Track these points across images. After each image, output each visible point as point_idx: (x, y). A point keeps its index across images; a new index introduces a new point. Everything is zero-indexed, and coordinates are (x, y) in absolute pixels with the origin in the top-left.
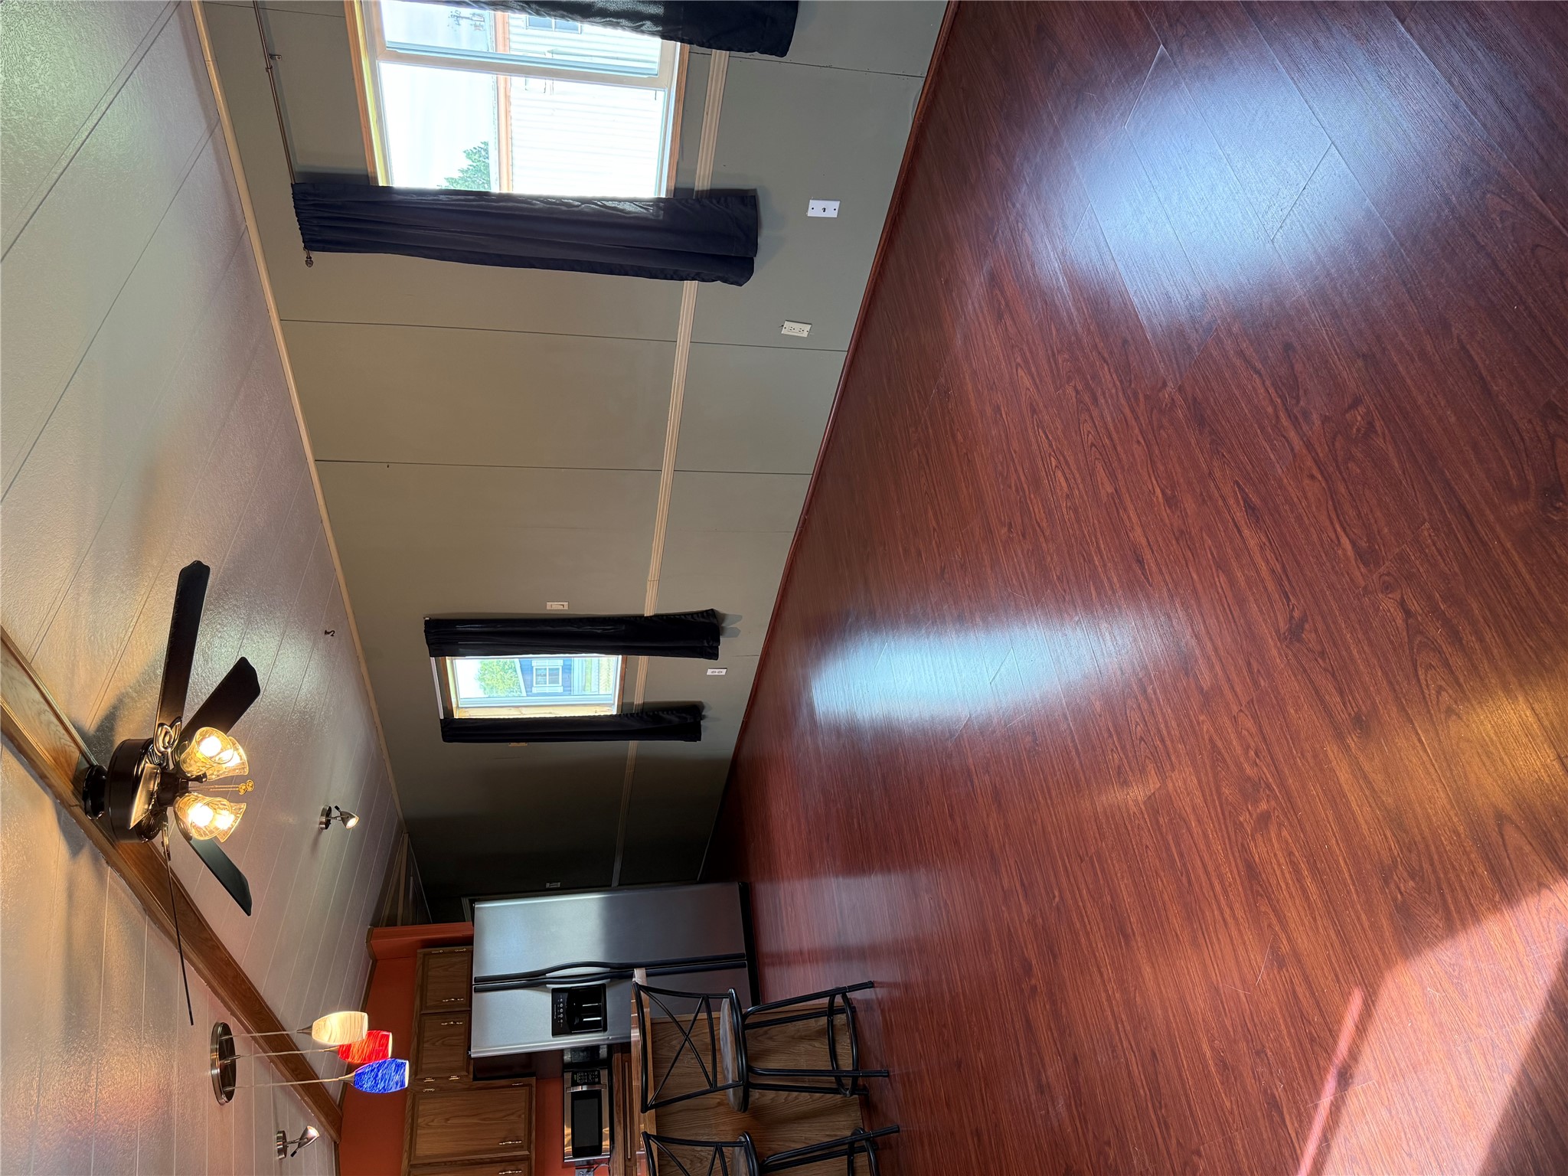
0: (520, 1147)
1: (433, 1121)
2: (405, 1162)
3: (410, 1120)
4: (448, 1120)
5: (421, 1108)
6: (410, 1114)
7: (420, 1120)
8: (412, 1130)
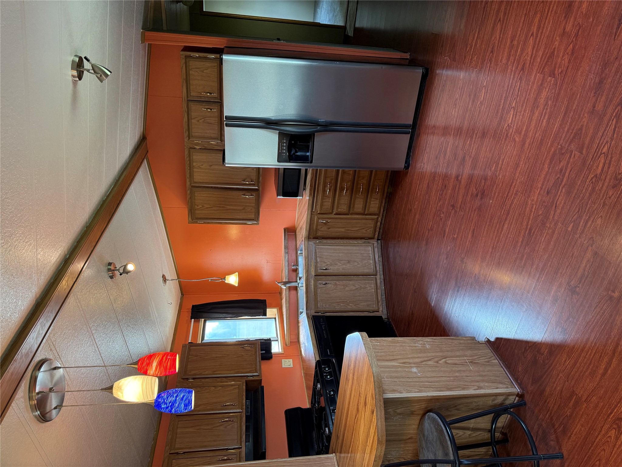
0: (254, 185)
1: (202, 165)
2: (188, 184)
3: (188, 162)
4: (211, 166)
5: (194, 157)
6: (188, 158)
7: (194, 164)
8: (190, 169)
